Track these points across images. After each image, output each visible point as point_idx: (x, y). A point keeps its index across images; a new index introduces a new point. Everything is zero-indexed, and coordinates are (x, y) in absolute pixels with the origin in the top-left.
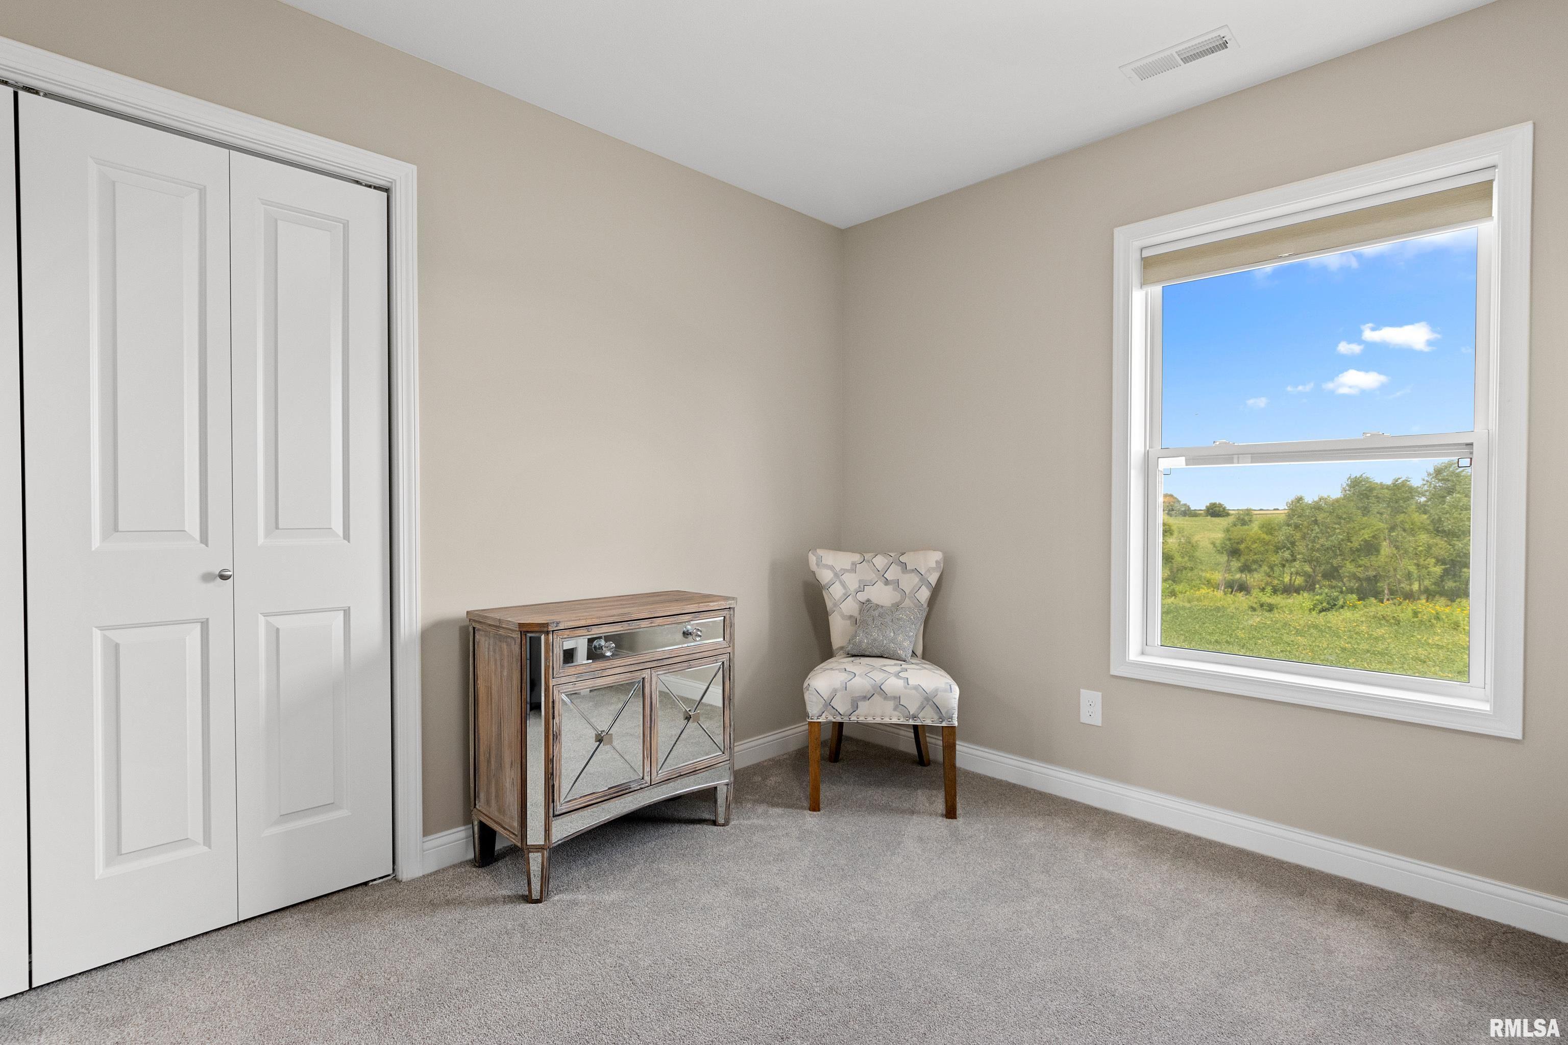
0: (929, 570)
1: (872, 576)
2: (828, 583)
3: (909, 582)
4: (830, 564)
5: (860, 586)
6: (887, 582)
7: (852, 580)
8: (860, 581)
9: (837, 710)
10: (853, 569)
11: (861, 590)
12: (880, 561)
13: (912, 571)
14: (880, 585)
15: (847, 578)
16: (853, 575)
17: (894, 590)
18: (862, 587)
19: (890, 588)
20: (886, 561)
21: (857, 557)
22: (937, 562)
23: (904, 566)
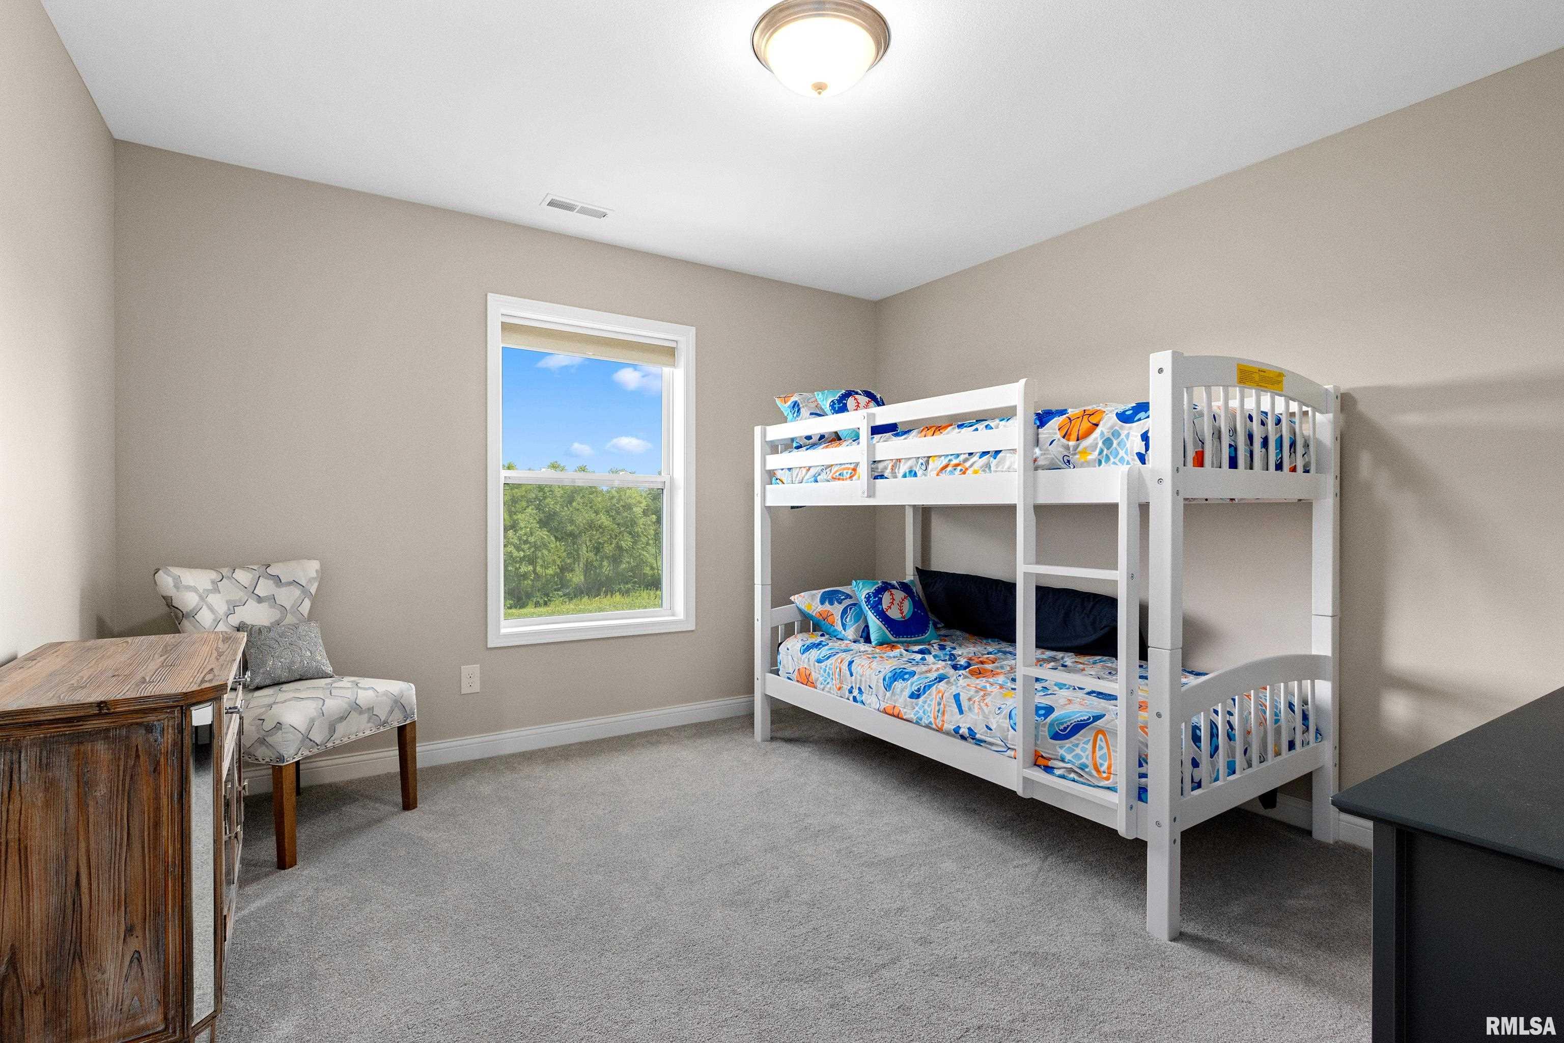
0: (310, 581)
1: (240, 595)
2: (194, 609)
3: (287, 596)
4: (192, 584)
5: (229, 609)
6: (260, 600)
7: (219, 602)
8: (227, 602)
9: (314, 742)
10: (216, 590)
11: (231, 612)
12: (243, 576)
13: (290, 584)
14: (252, 604)
15: (212, 599)
16: (218, 596)
17: (271, 607)
18: (232, 608)
19: (265, 605)
20: (251, 576)
21: (213, 575)
22: (317, 571)
23: (277, 580)
